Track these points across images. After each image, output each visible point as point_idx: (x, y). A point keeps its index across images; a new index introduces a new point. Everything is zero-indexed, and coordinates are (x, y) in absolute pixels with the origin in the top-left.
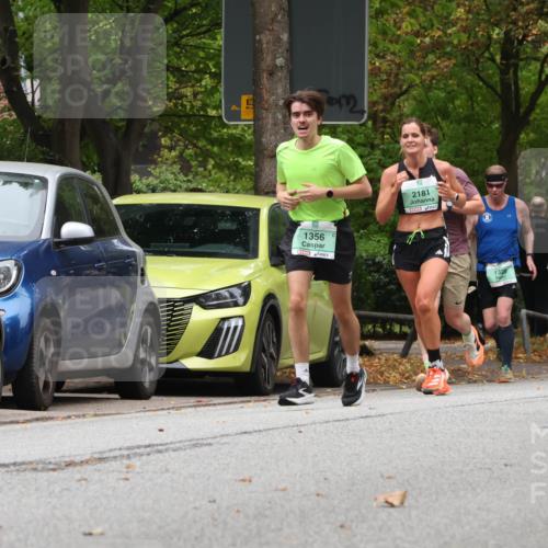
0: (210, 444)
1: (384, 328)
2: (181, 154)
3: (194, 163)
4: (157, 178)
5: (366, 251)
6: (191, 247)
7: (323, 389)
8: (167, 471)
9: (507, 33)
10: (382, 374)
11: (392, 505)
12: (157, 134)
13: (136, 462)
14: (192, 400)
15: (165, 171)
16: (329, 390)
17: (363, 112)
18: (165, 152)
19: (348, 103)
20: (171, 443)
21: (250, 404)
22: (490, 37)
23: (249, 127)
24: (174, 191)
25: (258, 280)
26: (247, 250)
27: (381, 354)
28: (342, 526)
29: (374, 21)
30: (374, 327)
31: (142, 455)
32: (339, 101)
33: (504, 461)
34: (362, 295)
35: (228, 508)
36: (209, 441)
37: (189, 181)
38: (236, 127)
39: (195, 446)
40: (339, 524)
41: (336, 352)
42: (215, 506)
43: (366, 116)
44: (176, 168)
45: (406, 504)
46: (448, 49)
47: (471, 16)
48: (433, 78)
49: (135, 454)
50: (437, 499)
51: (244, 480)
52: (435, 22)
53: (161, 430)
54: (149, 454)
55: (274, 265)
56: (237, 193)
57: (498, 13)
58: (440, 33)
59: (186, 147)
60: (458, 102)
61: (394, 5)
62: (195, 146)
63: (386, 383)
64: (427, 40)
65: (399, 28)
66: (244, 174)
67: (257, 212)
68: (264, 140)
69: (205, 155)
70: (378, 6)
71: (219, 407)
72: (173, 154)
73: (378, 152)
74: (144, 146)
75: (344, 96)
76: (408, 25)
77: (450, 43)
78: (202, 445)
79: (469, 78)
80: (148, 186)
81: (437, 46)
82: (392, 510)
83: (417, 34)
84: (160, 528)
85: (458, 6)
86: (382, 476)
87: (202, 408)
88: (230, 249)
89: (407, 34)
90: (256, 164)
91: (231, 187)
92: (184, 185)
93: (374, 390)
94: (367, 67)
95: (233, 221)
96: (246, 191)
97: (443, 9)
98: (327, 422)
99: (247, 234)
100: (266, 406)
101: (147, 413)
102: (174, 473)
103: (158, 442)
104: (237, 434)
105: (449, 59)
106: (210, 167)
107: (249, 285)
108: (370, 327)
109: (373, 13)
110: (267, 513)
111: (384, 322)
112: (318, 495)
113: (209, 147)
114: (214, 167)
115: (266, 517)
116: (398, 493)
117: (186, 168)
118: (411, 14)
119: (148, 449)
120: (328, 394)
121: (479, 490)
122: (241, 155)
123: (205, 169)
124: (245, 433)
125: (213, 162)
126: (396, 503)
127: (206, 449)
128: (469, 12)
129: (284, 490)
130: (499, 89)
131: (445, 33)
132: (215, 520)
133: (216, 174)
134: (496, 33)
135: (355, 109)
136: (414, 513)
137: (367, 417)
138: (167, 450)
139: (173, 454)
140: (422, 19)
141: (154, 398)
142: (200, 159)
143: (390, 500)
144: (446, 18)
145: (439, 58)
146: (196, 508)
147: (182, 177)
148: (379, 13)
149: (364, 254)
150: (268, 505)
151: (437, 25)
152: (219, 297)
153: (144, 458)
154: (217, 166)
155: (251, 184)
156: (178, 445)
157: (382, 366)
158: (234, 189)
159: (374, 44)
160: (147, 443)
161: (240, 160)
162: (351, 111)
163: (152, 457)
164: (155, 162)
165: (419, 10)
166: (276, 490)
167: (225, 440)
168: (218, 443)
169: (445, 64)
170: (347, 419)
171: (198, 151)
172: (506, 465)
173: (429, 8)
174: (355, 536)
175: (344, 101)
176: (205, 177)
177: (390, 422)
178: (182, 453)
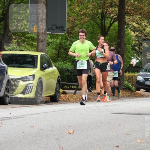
0: (23, 117)
1: (70, 87)
2: (18, 41)
3: (21, 43)
4: (11, 47)
5: (65, 67)
6: (20, 65)
7: (53, 103)
8: (12, 124)
9: (102, 11)
10: (69, 99)
11: (70, 134)
12: (11, 35)
13: (4, 122)
14: (19, 105)
15: (13, 45)
16: (55, 103)
17: (65, 31)
18: (14, 40)
19: (61, 28)
20: (13, 117)
21: (34, 107)
22: (98, 12)
23: (36, 34)
24: (16, 50)
25: (37, 74)
26: (34, 66)
27: (69, 94)
28: (57, 139)
29: (68, 7)
30: (67, 86)
31: (5, 120)
32: (59, 28)
33: (99, 122)
34: (64, 78)
35: (27, 134)
36: (23, 116)
37: (20, 48)
38: (32, 34)
39: (19, 117)
40: (56, 138)
41: (57, 93)
42: (24, 134)
43: (66, 32)
44: (16, 44)
45: (74, 133)
46: (87, 15)
47: (93, 7)
48: (83, 22)
49: (4, 120)
50: (82, 132)
51: (32, 127)
52: (84, 8)
53: (10, 113)
54: (7, 120)
55: (41, 70)
56: (32, 51)
57: (100, 6)
58: (85, 11)
59: (19, 39)
60: (90, 29)
61: (74, 3)
62: (21, 39)
63: (70, 101)
64: (82, 13)
65: (75, 9)
66: (34, 46)
67: (37, 56)
68: (39, 37)
69: (24, 41)
70: (69, 3)
71: (26, 107)
72: (16, 41)
73: (69, 41)
74: (8, 39)
75: (60, 26)
76: (77, 9)
77: (88, 13)
78: (21, 117)
79: (93, 22)
80: (9, 49)
81: (85, 14)
82: (70, 135)
83: (79, 11)
84: (9, 139)
85: (90, 4)
86: (68, 126)
87: (21, 108)
88: (30, 66)
89: (77, 11)
90: (37, 44)
91: (30, 50)
92: (18, 49)
93: (66, 103)
94: (67, 19)
95: (31, 58)
96: (35, 51)
97: (86, 4)
98: (54, 111)
99: (34, 62)
100: (38, 107)
101: (7, 109)
102: (13, 125)
103: (10, 116)
104: (30, 114)
105: (88, 17)
106: (25, 44)
107: (35, 75)
108: (66, 86)
109: (68, 5)
110: (38, 135)
111: (69, 85)
112: (51, 131)
113: (25, 39)
114: (26, 44)
115: (37, 136)
116: (72, 130)
117: (19, 45)
118: (78, 6)
119: (7, 118)
120: (55, 104)
121: (93, 130)
122: (33, 41)
123: (24, 45)
124: (33, 114)
125: (26, 43)
126: (71, 133)
127: (22, 118)
128: (93, 5)
129: (42, 129)
130: (100, 25)
131: (87, 11)
132: (24, 137)
133: (27, 46)
134: (100, 11)
135: (63, 30)
136: (76, 136)
137: (64, 110)
138: (12, 119)
139: (13, 120)
140: (81, 7)
141: (9, 105)
142: (23, 42)
143: (70, 132)
144: (87, 7)
145: (85, 17)
146: (19, 134)
147: (18, 47)
148: (70, 5)
149: (65, 68)
150: (38, 133)
151: (84, 9)
152: (27, 78)
153: (6, 121)
154: (27, 44)
155: (36, 49)
156: (15, 117)
157: (69, 97)
158: (31, 50)
159: (68, 13)
160: (7, 117)
161: (33, 43)
162: (62, 30)
163: (8, 120)
164: (11, 43)
165: (80, 5)
166: (40, 129)
167: (27, 116)
168: (25, 117)
169: (86, 19)
170: (59, 111)
171: (22, 40)
172: (100, 123)
173: (83, 4)
174: (60, 142)
175: (60, 28)
176: (24, 47)
177: (71, 112)
178: (16, 120)
